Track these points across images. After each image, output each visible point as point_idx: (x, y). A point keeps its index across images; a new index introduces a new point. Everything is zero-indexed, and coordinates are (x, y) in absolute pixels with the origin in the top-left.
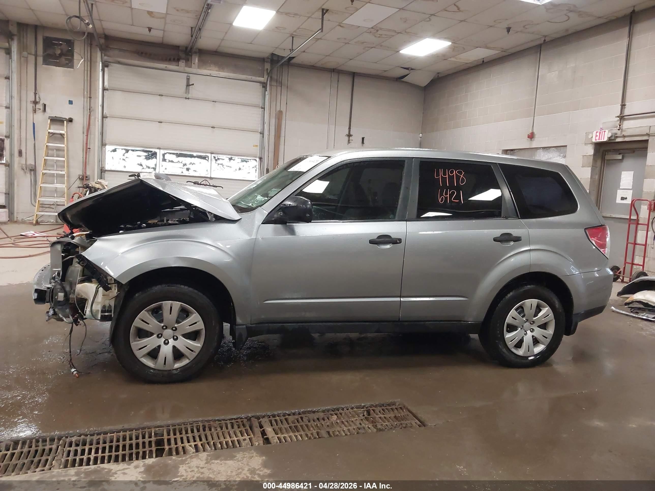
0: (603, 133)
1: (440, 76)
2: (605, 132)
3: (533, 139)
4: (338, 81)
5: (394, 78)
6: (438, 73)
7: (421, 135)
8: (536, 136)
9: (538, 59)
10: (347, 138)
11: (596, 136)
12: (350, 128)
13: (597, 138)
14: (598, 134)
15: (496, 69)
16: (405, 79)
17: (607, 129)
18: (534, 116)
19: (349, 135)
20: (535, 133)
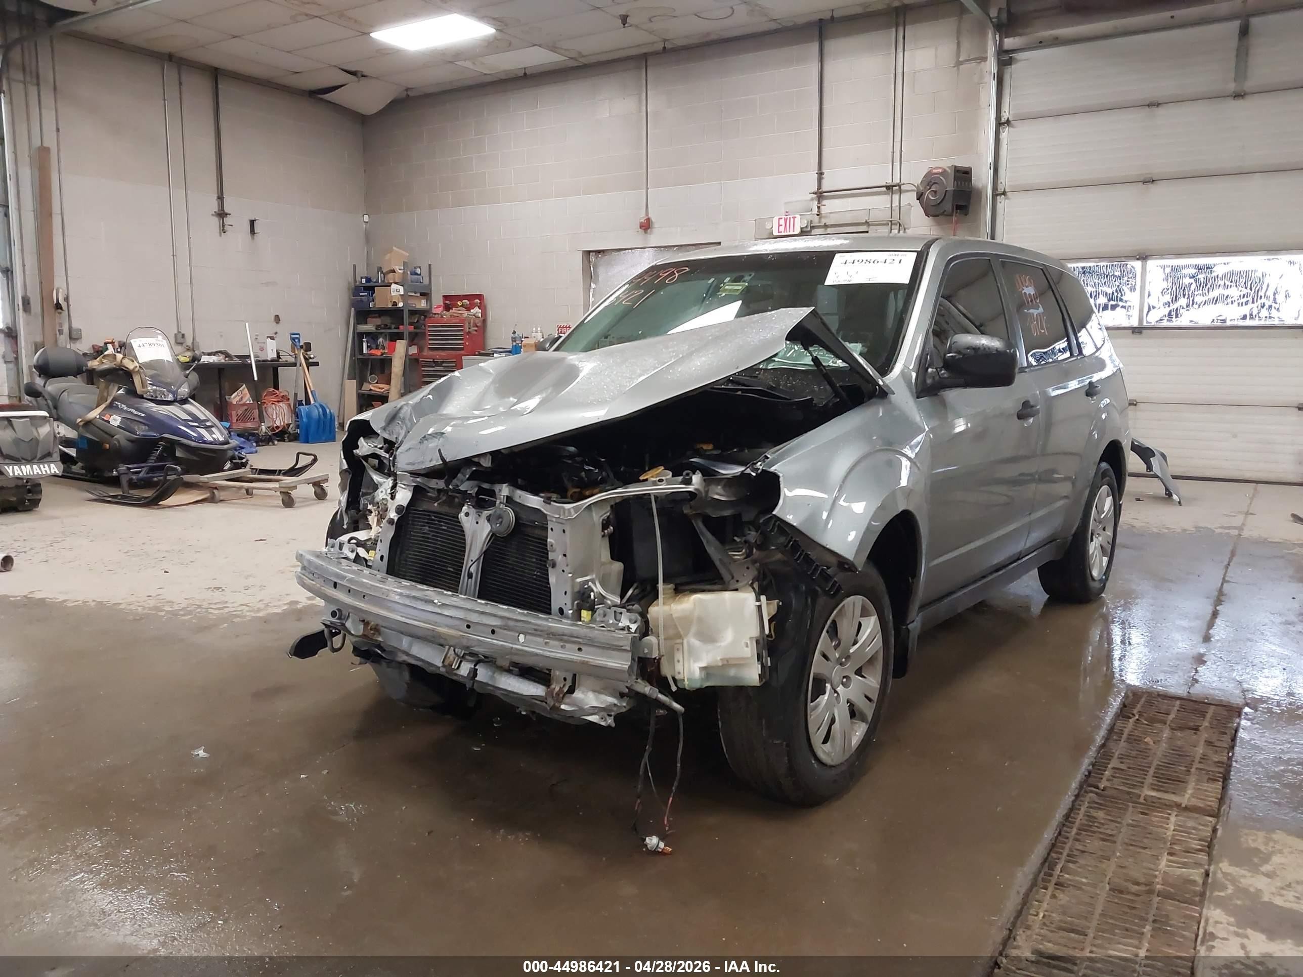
0: (792, 220)
1: (411, 94)
2: (794, 218)
3: (649, 231)
4: (180, 84)
5: (304, 91)
6: (407, 89)
7: (366, 218)
8: (656, 225)
9: (644, 82)
10: (216, 220)
11: (779, 225)
12: (221, 198)
13: (782, 229)
14: (782, 222)
15: (549, 93)
16: (328, 97)
17: (797, 212)
18: (647, 189)
19: (222, 214)
20: (653, 219)
